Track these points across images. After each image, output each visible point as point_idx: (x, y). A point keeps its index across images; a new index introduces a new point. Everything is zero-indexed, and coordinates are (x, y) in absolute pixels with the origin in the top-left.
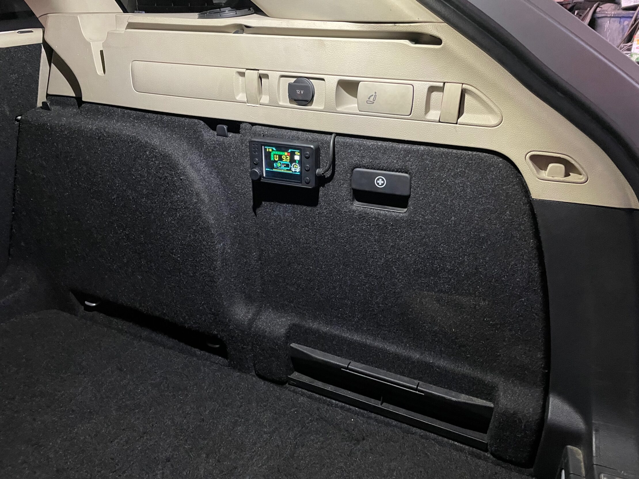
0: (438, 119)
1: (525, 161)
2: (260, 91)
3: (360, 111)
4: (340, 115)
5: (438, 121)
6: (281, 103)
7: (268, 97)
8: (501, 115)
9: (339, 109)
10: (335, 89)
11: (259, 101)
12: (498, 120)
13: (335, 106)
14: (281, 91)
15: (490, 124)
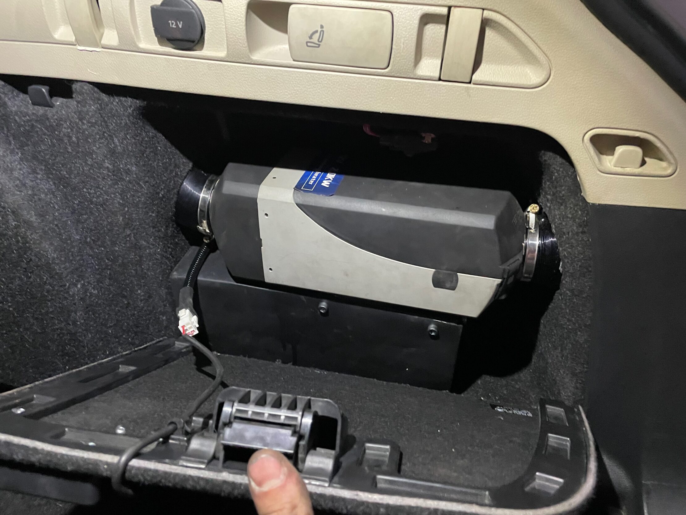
0: (437, 75)
1: (581, 144)
2: (98, 21)
3: (294, 60)
4: (258, 68)
5: (437, 79)
6: (142, 45)
7: (116, 33)
8: (548, 68)
9: (256, 57)
10: (244, 20)
11: (98, 41)
12: (544, 76)
13: (248, 51)
14: (138, 21)
15: (529, 83)
